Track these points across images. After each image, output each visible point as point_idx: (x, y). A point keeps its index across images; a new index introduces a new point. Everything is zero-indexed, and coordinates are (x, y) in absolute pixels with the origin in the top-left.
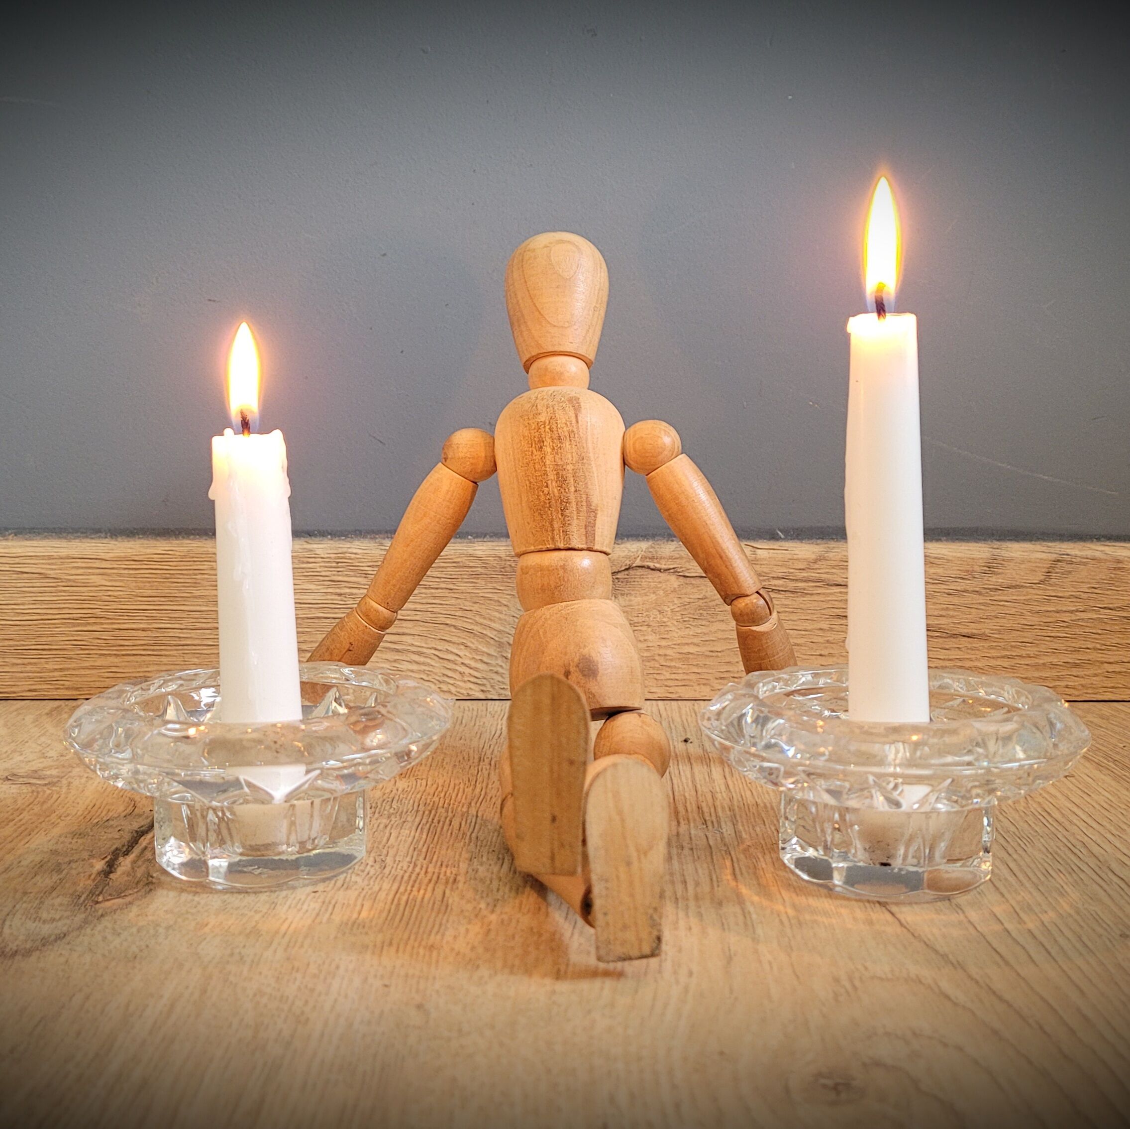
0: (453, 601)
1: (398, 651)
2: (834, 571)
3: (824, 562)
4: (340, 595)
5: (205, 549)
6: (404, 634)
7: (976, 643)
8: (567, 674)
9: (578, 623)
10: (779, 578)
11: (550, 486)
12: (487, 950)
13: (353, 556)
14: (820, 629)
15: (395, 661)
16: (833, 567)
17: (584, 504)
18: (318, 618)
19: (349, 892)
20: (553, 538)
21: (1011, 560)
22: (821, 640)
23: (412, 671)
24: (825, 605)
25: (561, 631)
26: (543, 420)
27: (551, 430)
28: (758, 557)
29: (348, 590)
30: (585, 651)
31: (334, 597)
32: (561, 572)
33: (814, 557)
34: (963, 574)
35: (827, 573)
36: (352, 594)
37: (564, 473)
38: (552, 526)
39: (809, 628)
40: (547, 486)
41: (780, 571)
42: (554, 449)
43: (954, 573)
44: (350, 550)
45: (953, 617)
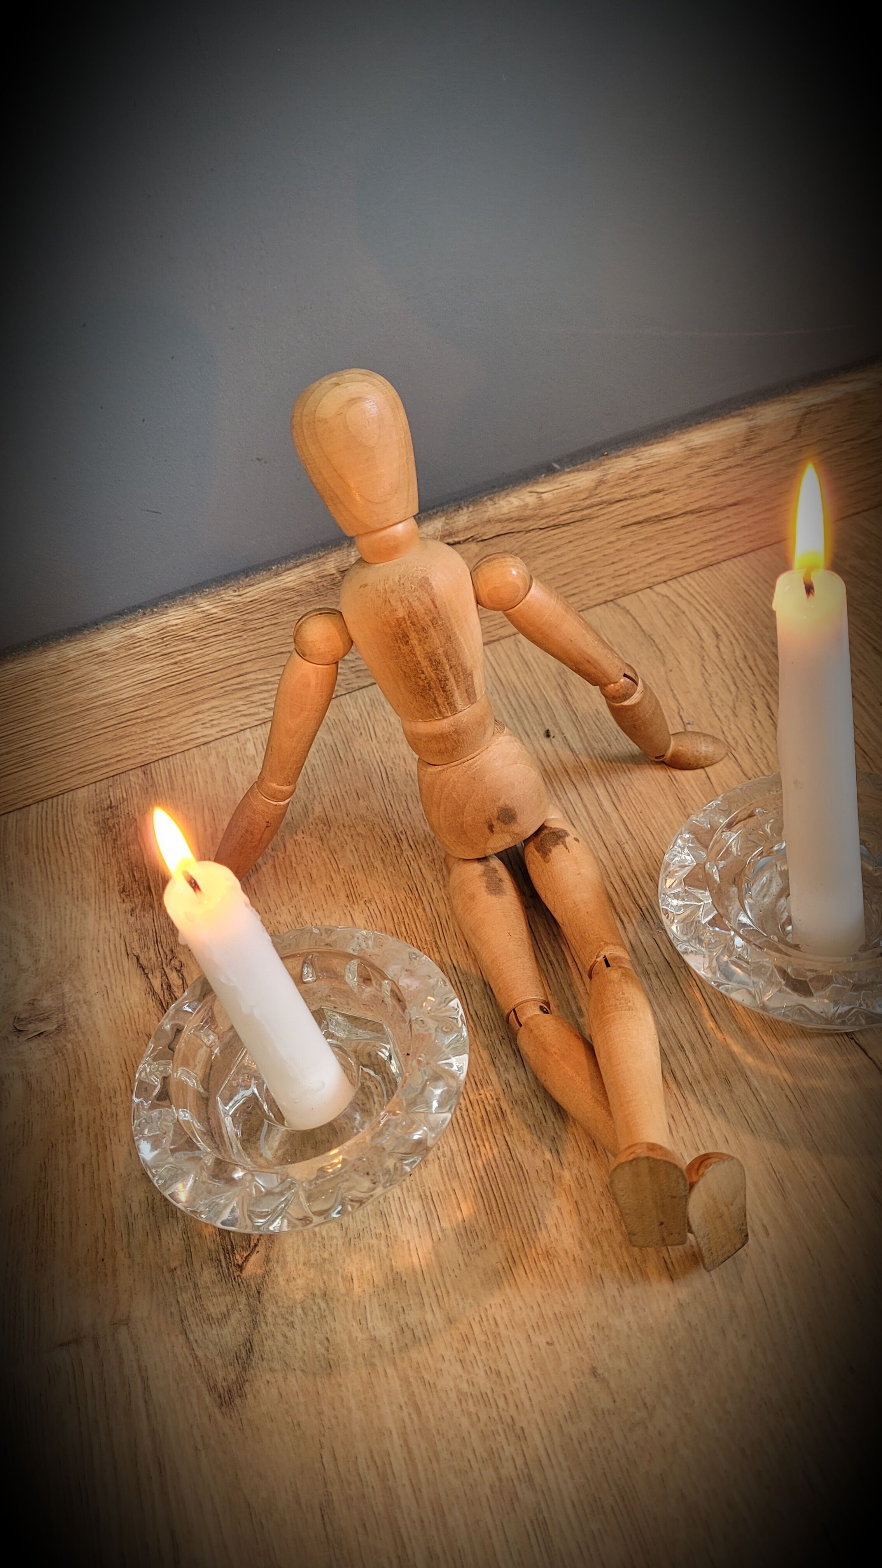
0: (281, 632)
1: (246, 688)
2: (613, 490)
3: (603, 486)
4: (176, 663)
5: (31, 670)
6: (246, 673)
7: (741, 508)
8: (491, 828)
9: (487, 779)
10: (566, 513)
11: (426, 672)
12: (592, 1243)
13: (174, 628)
14: (610, 543)
15: (247, 696)
16: (612, 487)
17: (461, 674)
18: (164, 688)
19: (430, 1166)
20: (440, 712)
21: (766, 426)
22: (611, 551)
23: (265, 699)
24: (611, 522)
25: (474, 791)
26: (401, 615)
27: (413, 624)
28: (545, 501)
29: (181, 658)
30: (501, 803)
31: (171, 667)
32: (455, 736)
33: (593, 484)
34: (725, 454)
35: (608, 494)
36: (187, 659)
37: (436, 657)
38: (436, 703)
39: (600, 545)
40: (423, 673)
41: (566, 507)
42: (420, 641)
43: (717, 456)
44: (169, 623)
45: (720, 493)
